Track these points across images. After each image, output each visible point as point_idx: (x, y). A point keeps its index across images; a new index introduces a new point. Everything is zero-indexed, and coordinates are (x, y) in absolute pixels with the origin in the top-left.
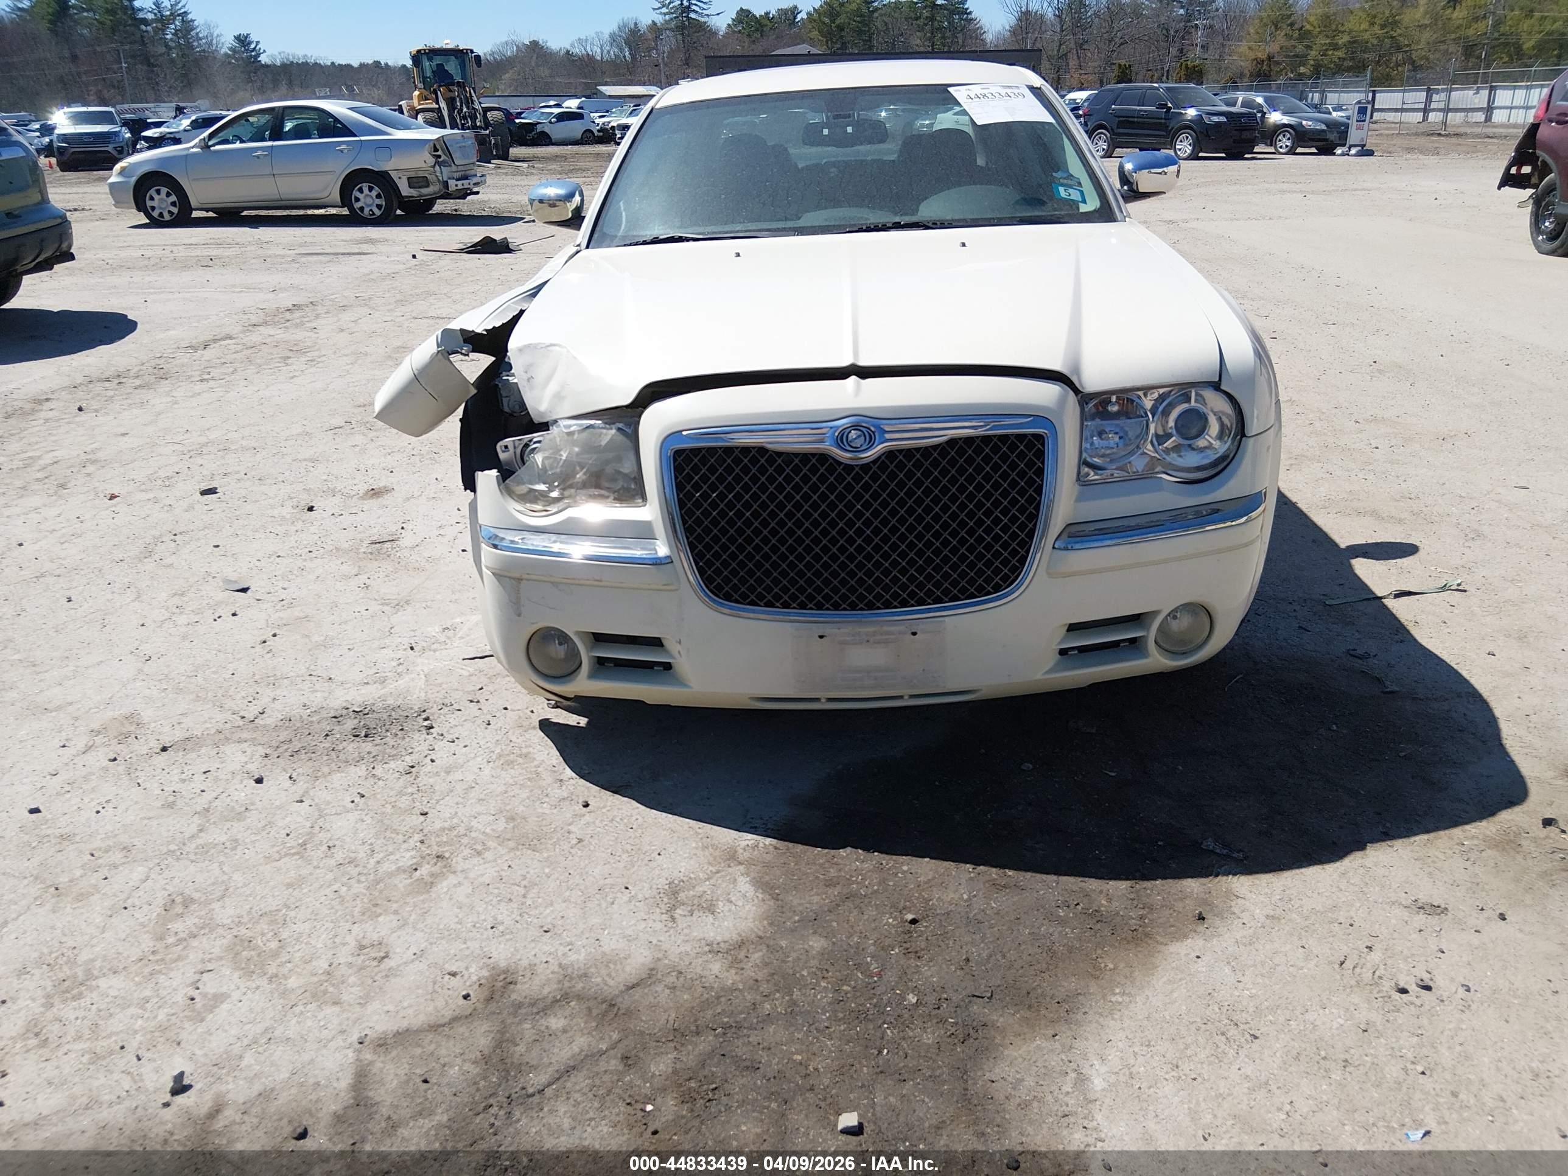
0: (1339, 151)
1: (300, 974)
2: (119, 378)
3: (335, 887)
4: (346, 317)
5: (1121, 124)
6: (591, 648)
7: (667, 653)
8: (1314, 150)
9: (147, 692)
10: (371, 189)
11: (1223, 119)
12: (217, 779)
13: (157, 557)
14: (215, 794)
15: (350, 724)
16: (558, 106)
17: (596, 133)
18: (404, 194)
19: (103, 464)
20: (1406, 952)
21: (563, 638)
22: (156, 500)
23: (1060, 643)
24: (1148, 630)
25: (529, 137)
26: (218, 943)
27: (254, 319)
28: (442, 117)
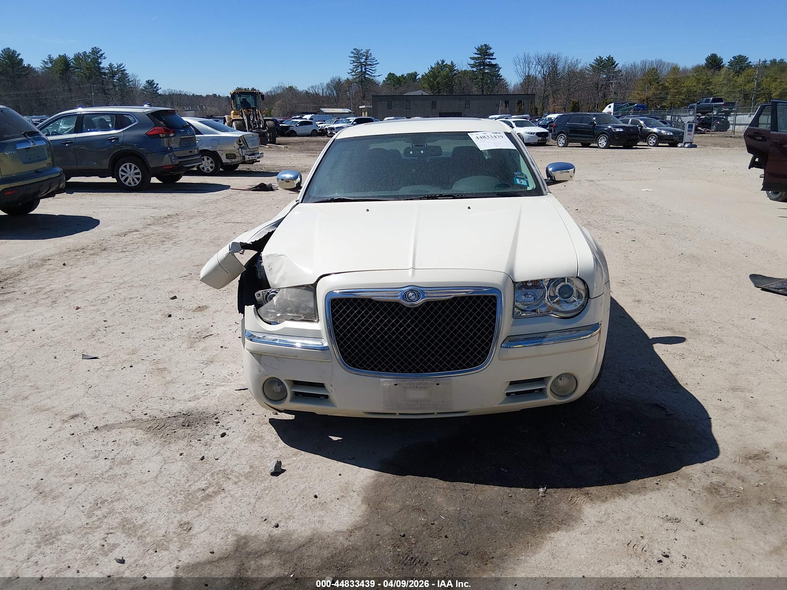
0: (679, 145)
1: (152, 536)
2: (83, 249)
3: (170, 497)
4: (193, 221)
5: (571, 132)
6: (292, 387)
7: (326, 390)
8: (667, 145)
9: (89, 403)
10: (208, 159)
11: (621, 130)
12: (119, 445)
13: (97, 338)
14: (118, 452)
15: (181, 420)
16: (301, 118)
17: (318, 131)
18: (224, 162)
19: (74, 292)
20: (659, 539)
21: (280, 383)
22: (98, 310)
23: (506, 390)
24: (547, 385)
25: (286, 132)
26: (116, 520)
27: (149, 222)
28: (244, 123)
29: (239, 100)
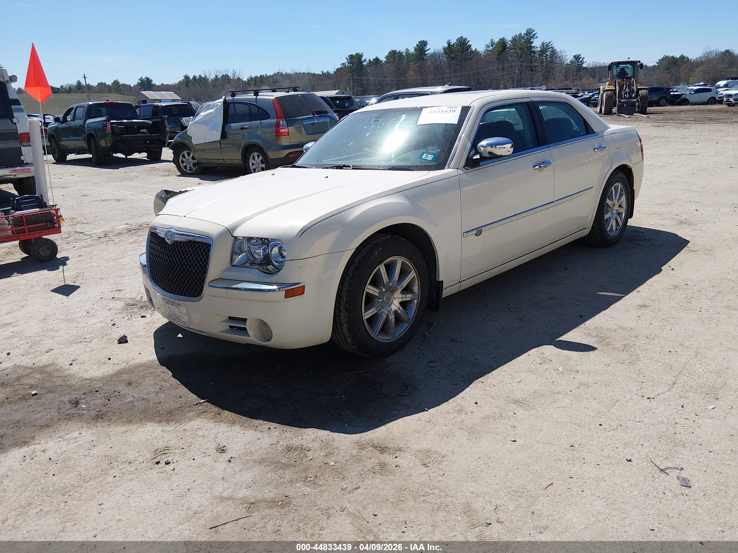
16: (703, 85)
25: (677, 101)
28: (615, 94)
29: (615, 71)
